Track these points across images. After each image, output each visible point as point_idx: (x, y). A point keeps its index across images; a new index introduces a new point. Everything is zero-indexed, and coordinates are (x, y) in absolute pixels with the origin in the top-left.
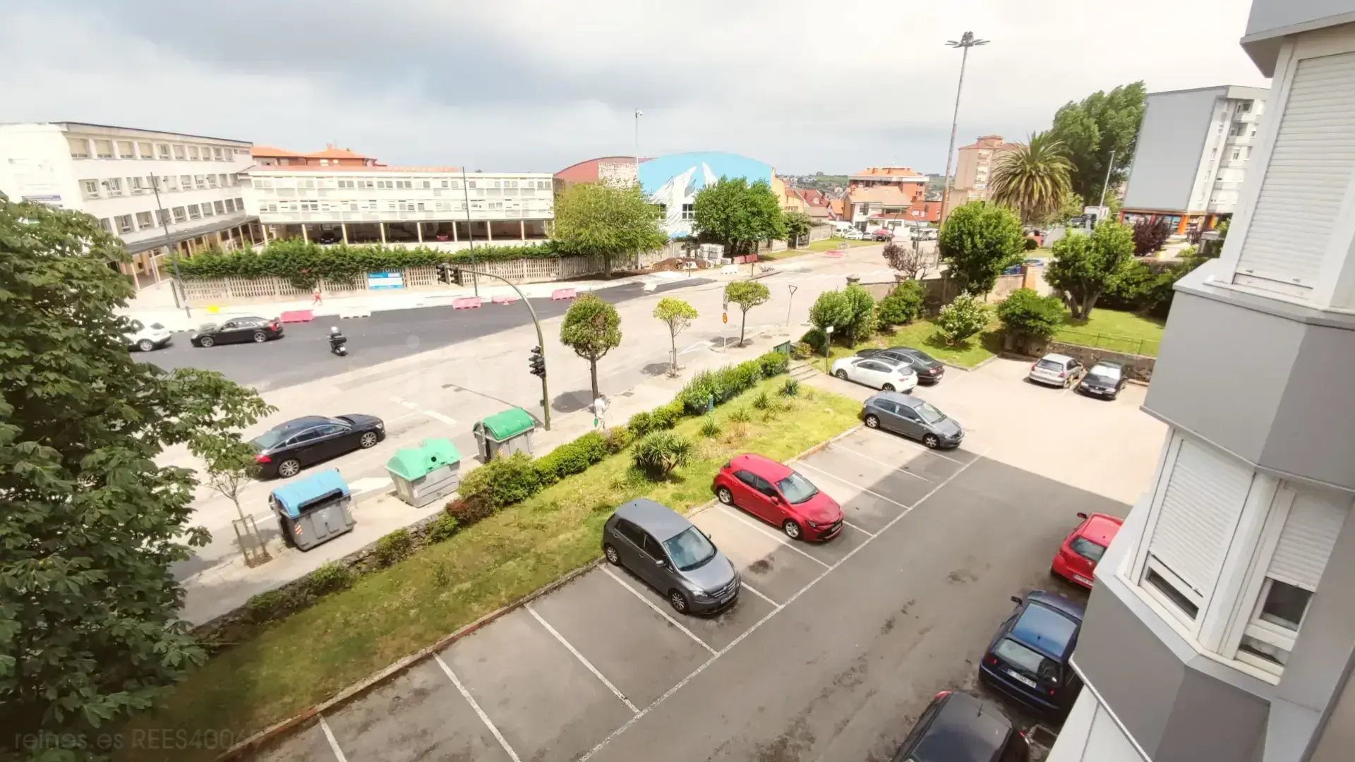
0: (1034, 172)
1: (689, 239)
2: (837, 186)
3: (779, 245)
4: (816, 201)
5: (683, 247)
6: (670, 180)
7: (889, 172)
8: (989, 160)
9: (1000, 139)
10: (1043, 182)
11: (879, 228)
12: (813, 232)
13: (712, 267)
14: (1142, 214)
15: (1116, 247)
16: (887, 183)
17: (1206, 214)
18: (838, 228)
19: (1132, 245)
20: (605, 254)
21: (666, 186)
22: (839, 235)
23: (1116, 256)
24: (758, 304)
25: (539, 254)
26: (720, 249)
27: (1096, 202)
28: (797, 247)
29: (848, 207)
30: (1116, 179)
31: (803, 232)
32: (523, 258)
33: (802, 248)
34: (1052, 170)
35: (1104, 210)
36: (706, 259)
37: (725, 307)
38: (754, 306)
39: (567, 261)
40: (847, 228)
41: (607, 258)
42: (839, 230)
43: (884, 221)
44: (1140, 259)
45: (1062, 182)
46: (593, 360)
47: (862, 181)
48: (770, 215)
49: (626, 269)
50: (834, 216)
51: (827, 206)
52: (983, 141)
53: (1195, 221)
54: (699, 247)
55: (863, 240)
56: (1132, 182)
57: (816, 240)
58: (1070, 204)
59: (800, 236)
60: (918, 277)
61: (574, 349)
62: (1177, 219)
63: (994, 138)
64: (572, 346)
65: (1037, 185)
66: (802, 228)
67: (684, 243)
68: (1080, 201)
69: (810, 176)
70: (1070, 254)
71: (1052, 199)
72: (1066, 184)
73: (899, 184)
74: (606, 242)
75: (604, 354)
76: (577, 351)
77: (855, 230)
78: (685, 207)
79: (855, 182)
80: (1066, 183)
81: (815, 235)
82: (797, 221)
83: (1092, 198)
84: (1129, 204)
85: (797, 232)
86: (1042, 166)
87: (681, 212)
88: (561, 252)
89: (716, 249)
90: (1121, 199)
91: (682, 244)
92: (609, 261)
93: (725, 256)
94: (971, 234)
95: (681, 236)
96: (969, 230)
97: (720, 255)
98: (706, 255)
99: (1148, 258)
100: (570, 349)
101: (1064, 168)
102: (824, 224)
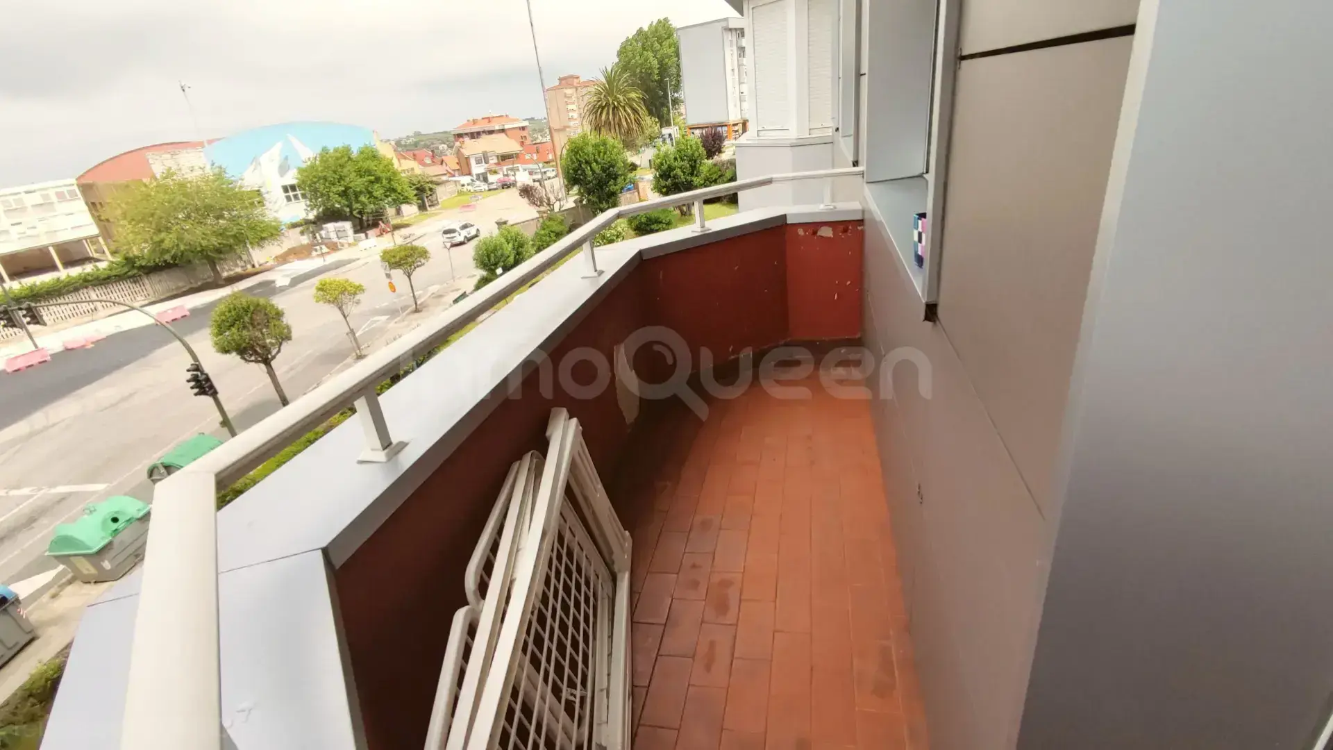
0: (616, 103)
1: (307, 222)
2: (441, 144)
3: (410, 210)
4: (428, 161)
5: (302, 233)
6: (255, 161)
7: (489, 122)
8: (574, 99)
9: (577, 78)
10: (625, 111)
11: (500, 176)
12: (440, 191)
13: (346, 246)
14: (702, 128)
15: (693, 155)
16: (491, 132)
17: (742, 122)
18: (462, 183)
19: (702, 150)
20: (208, 257)
21: (252, 168)
22: (465, 189)
23: (695, 161)
24: (420, 266)
25: (109, 278)
26: (347, 225)
27: (668, 124)
28: (428, 208)
29: (463, 162)
30: (676, 102)
31: (429, 193)
32: (86, 287)
33: (433, 208)
34: (629, 99)
35: (675, 129)
36: (335, 240)
37: (388, 276)
38: (417, 269)
39: (155, 277)
40: (470, 182)
41: (213, 263)
42: (463, 185)
43: (502, 169)
44: (710, 161)
45: (639, 109)
46: (267, 362)
47: (466, 134)
48: (390, 180)
49: (239, 270)
50: (452, 172)
51: (442, 164)
52: (563, 82)
53: (736, 128)
54: (322, 229)
55: (490, 190)
56: (687, 102)
57: (444, 198)
58: (651, 127)
59: (427, 197)
60: (556, 209)
61: (239, 357)
62: (725, 129)
63: (572, 77)
64: (234, 354)
65: (622, 114)
66: (427, 188)
67: (301, 228)
68: (656, 122)
69: (408, 137)
70: (665, 167)
71: (637, 125)
72: (643, 111)
73: (503, 131)
74: (204, 243)
75: (279, 351)
76: (243, 358)
77: (478, 183)
78: (286, 189)
79: (460, 136)
80: (642, 108)
81: (442, 193)
82: (419, 182)
83: (665, 121)
84: (692, 121)
85: (423, 194)
86: (621, 98)
87: (283, 195)
88: (141, 267)
89: (344, 227)
90: (684, 119)
91: (299, 229)
92: (215, 266)
93: (356, 232)
94: (587, 162)
95: (294, 221)
96: (585, 159)
97: (350, 232)
98: (333, 236)
99: (716, 158)
100: (234, 358)
101: (637, 97)
102: (447, 181)
